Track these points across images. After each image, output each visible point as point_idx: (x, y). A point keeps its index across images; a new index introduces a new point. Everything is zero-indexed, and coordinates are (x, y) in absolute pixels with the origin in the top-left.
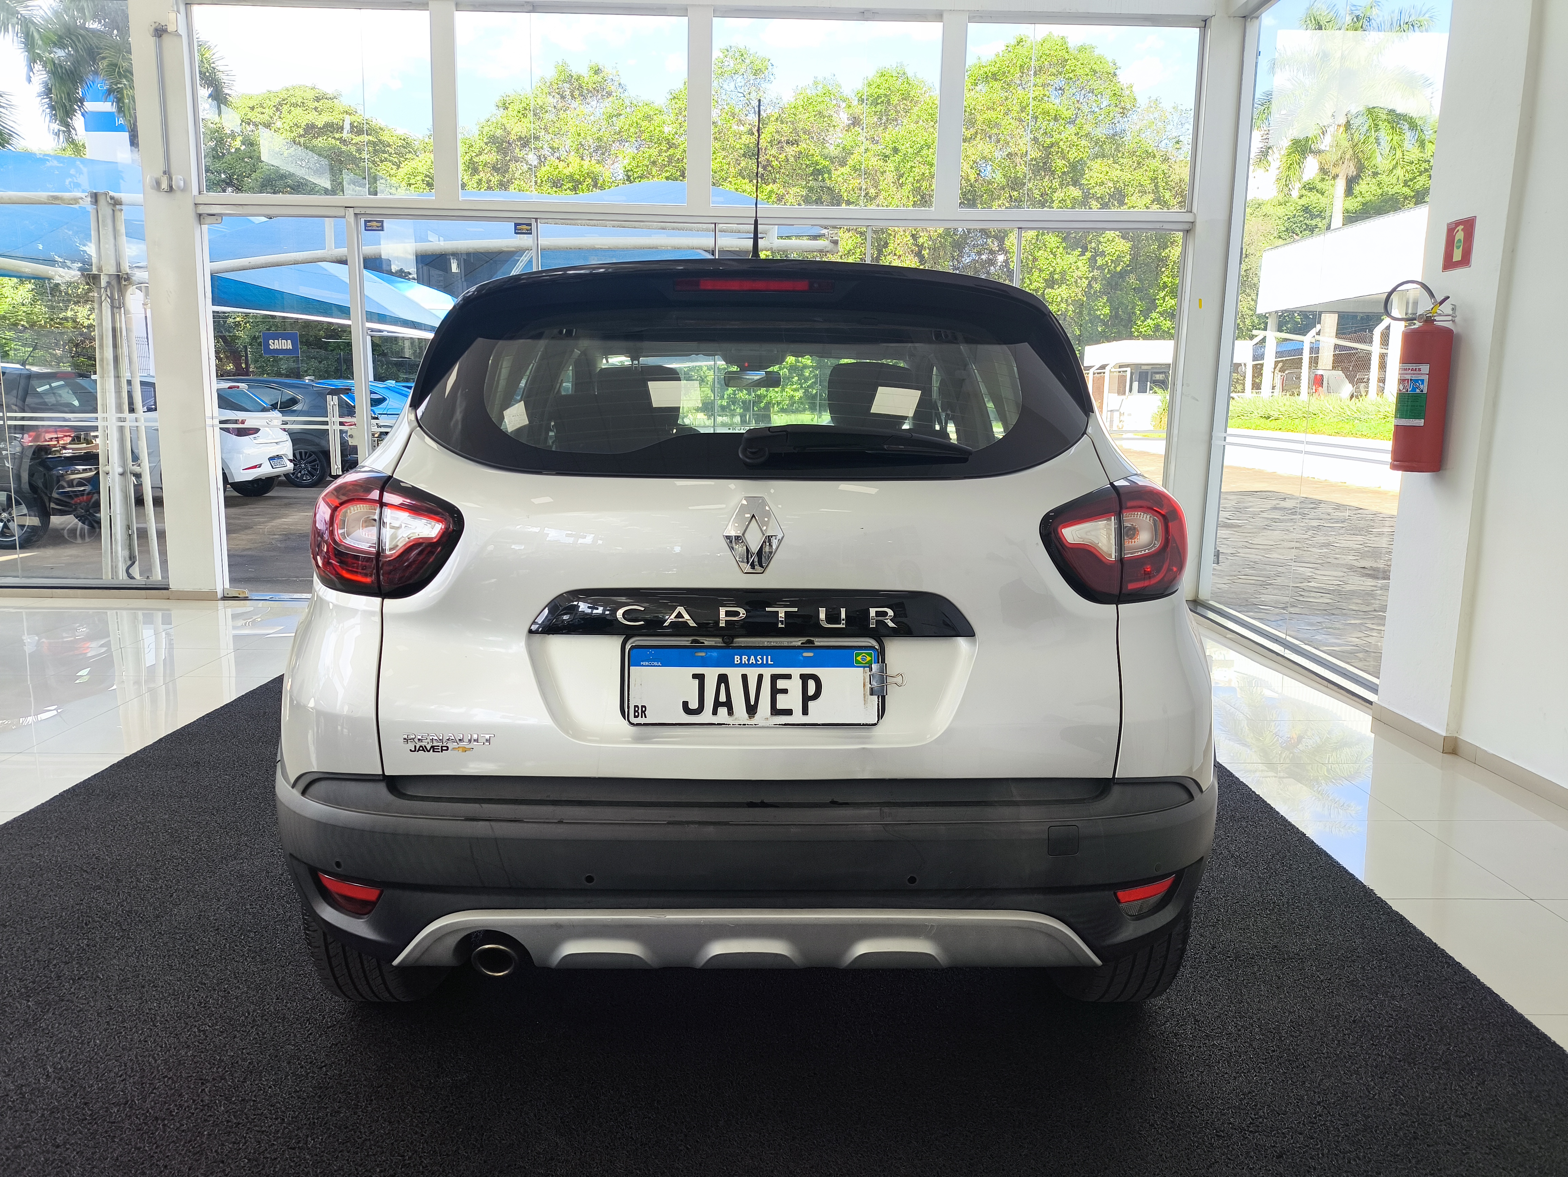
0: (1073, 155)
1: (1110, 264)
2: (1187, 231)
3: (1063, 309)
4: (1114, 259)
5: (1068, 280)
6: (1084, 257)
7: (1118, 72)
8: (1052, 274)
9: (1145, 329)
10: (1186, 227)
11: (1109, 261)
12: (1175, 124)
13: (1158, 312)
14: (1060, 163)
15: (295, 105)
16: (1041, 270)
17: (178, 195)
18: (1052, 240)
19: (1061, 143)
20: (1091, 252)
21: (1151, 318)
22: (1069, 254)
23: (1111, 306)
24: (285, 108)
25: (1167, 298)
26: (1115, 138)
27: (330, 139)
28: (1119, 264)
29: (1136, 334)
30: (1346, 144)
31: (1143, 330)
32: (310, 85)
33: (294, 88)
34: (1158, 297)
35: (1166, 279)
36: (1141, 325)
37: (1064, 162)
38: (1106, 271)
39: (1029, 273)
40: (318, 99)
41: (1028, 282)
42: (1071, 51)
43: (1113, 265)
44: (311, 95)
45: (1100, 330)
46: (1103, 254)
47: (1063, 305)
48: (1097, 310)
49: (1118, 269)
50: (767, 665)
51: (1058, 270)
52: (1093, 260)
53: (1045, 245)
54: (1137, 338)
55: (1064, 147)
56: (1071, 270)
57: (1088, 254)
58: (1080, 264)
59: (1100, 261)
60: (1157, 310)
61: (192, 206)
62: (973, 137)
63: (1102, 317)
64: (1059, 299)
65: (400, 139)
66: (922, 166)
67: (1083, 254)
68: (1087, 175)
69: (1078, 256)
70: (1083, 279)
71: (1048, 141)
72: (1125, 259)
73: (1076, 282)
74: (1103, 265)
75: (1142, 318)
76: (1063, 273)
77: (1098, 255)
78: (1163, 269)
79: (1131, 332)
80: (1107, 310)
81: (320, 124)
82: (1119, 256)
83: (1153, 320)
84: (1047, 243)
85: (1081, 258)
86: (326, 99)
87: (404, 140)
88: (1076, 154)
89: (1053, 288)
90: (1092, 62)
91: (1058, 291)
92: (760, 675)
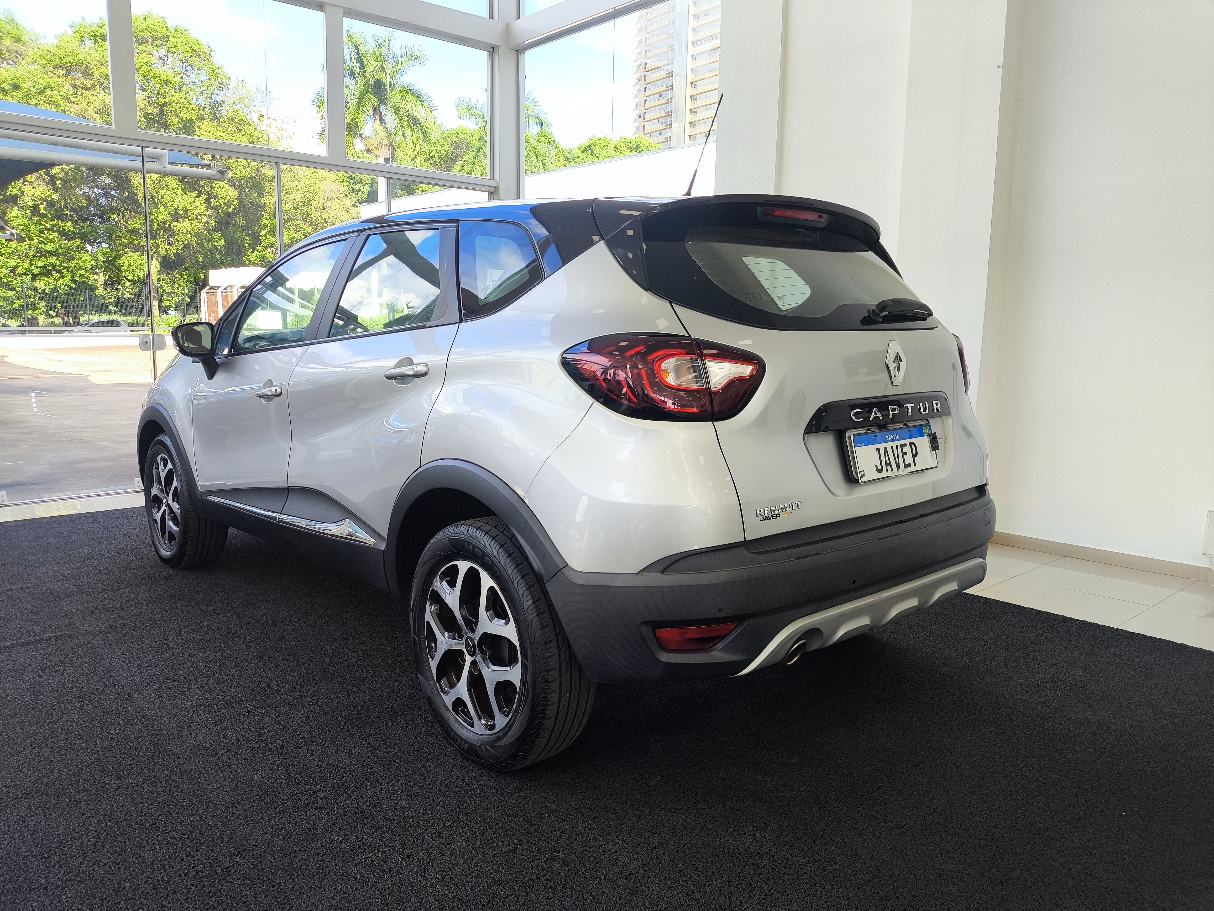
0: (185, 115)
1: (223, 206)
2: (491, 193)
3: (189, 240)
4: (226, 202)
5: (190, 216)
6: (201, 198)
7: (212, 54)
8: (176, 210)
9: (254, 258)
10: (492, 190)
11: (222, 203)
12: (259, 102)
13: (262, 246)
14: (175, 120)
16: (166, 206)
18: (173, 182)
19: (174, 104)
20: (205, 194)
21: (257, 251)
22: (188, 195)
23: (225, 239)
25: (268, 236)
26: (215, 106)
28: (230, 206)
29: (247, 262)
30: (381, 133)
31: (252, 259)
34: (261, 234)
35: (265, 221)
36: (250, 255)
37: (178, 120)
38: (220, 211)
39: (156, 208)
41: (156, 215)
42: (171, 30)
43: (226, 207)
45: (218, 257)
46: (216, 197)
47: (189, 236)
48: (215, 242)
49: (230, 210)
50: (896, 440)
51: (181, 207)
52: (208, 201)
53: (167, 186)
54: (247, 265)
55: (177, 107)
56: (191, 208)
57: (204, 197)
58: (198, 203)
59: (214, 203)
60: (262, 245)
62: (93, 87)
63: (219, 247)
64: (185, 231)
66: (47, 105)
67: (199, 196)
68: (198, 133)
69: (195, 197)
70: (203, 216)
71: (162, 101)
72: (234, 203)
73: (197, 218)
74: (217, 206)
75: (251, 250)
76: (186, 211)
77: (212, 198)
78: (263, 213)
79: (243, 260)
80: (222, 242)
82: (229, 200)
83: (259, 252)
84: (169, 184)
85: (198, 199)
88: (188, 114)
89: (177, 221)
90: (191, 43)
91: (182, 224)
92: (897, 446)
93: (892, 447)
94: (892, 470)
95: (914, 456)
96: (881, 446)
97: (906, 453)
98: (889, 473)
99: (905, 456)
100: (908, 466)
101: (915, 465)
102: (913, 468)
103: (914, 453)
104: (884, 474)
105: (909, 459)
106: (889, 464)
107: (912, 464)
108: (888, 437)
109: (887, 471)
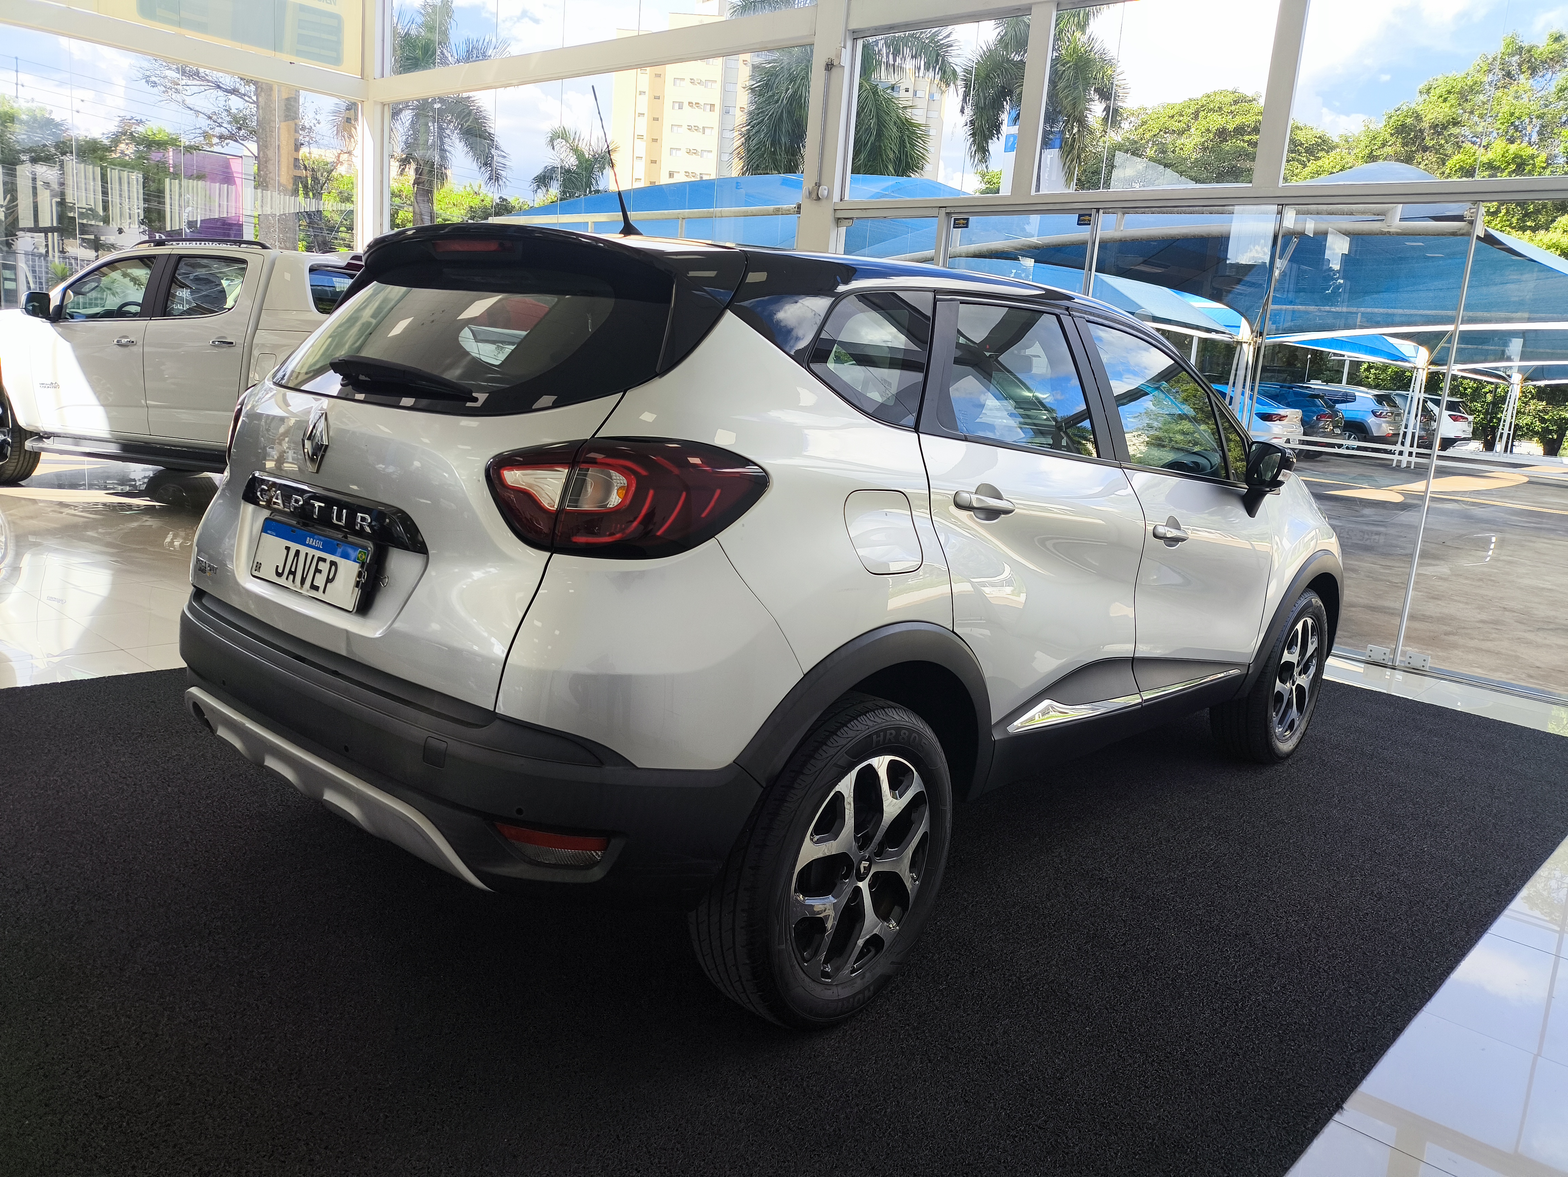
15: (1212, 110)
17: (824, 203)
24: (1202, 114)
27: (1238, 142)
32: (1230, 89)
33: (1215, 93)
40: (1236, 102)
44: (1229, 99)
50: (318, 549)
61: (832, 211)
65: (1316, 137)
81: (1231, 127)
86: (1245, 102)
87: (1320, 137)
92: (314, 556)
93: (307, 554)
94: (293, 581)
95: (329, 581)
96: (294, 546)
97: (320, 571)
98: (289, 584)
99: (317, 574)
100: (316, 588)
101: (324, 592)
102: (319, 595)
103: (330, 577)
104: (282, 581)
105: (320, 581)
106: (293, 573)
107: (321, 589)
108: (309, 540)
109: (287, 579)
